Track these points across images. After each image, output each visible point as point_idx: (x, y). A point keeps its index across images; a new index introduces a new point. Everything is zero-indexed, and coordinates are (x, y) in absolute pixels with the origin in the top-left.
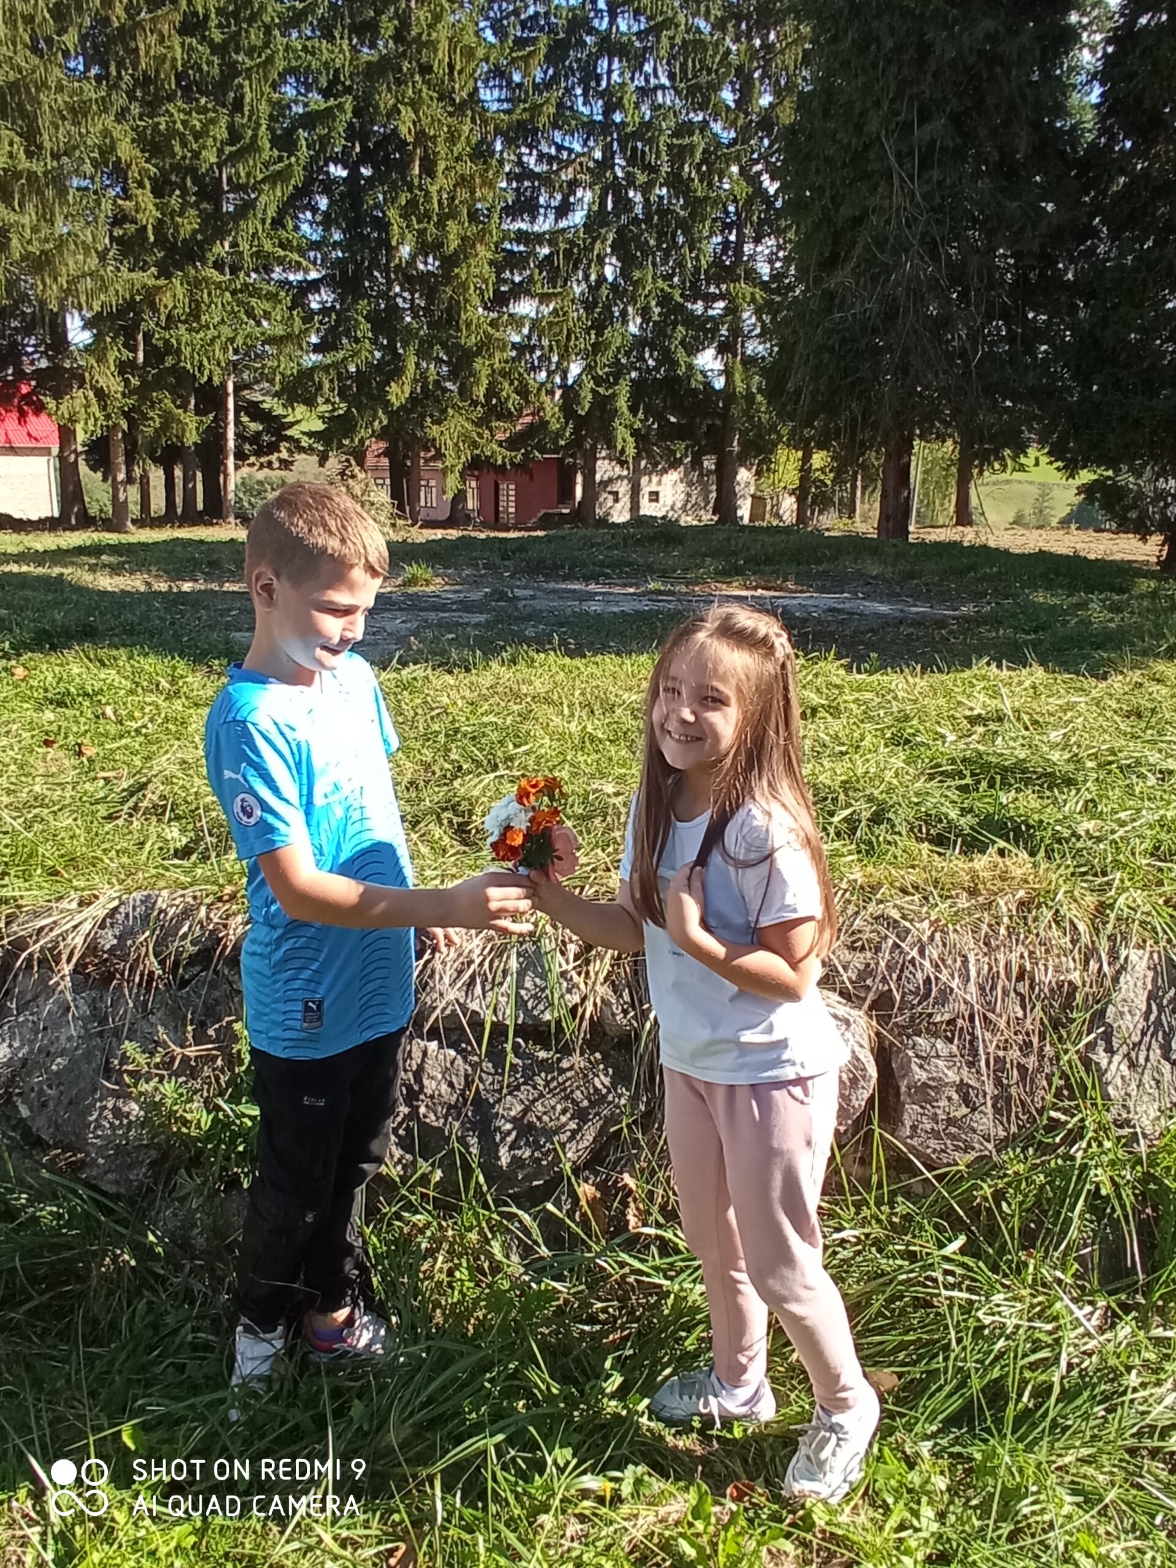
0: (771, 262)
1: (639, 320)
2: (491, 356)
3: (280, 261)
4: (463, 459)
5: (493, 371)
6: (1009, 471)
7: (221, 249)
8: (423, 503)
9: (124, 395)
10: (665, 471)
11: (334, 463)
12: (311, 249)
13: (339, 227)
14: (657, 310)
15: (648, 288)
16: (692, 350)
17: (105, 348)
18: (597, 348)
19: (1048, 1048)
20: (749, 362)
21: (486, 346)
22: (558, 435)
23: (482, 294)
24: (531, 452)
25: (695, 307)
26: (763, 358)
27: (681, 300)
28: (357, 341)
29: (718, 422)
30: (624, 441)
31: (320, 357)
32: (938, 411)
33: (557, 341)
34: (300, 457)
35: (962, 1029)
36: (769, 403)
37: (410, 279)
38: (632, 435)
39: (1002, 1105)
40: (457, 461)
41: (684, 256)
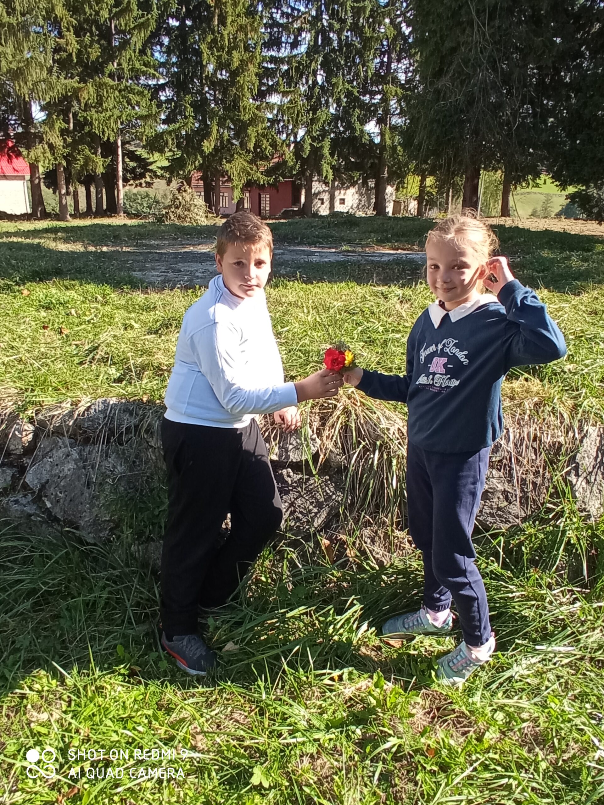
0: (406, 73)
1: (335, 105)
2: (257, 126)
3: (144, 73)
4: (243, 182)
5: (258, 134)
6: (530, 187)
7: (113, 67)
8: (221, 205)
9: (64, 147)
10: (348, 188)
11: (175, 184)
12: (160, 67)
13: (175, 54)
14: (345, 100)
15: (340, 88)
16: (363, 121)
17: (53, 121)
18: (313, 121)
19: (547, 474)
20: (393, 128)
21: (253, 121)
22: (293, 168)
23: (252, 91)
24: (278, 177)
25: (365, 98)
26: (401, 126)
27: (357, 94)
28: (186, 117)
29: (376, 161)
30: (327, 171)
31: (166, 126)
32: (494, 155)
33: (292, 117)
34: (156, 181)
35: (505, 465)
36: (404, 151)
37: (214, 84)
38: (331, 168)
39: (524, 501)
40: (238, 182)
41: (359, 70)
